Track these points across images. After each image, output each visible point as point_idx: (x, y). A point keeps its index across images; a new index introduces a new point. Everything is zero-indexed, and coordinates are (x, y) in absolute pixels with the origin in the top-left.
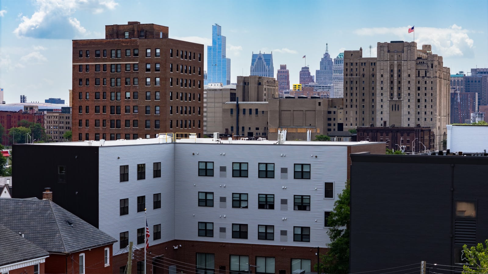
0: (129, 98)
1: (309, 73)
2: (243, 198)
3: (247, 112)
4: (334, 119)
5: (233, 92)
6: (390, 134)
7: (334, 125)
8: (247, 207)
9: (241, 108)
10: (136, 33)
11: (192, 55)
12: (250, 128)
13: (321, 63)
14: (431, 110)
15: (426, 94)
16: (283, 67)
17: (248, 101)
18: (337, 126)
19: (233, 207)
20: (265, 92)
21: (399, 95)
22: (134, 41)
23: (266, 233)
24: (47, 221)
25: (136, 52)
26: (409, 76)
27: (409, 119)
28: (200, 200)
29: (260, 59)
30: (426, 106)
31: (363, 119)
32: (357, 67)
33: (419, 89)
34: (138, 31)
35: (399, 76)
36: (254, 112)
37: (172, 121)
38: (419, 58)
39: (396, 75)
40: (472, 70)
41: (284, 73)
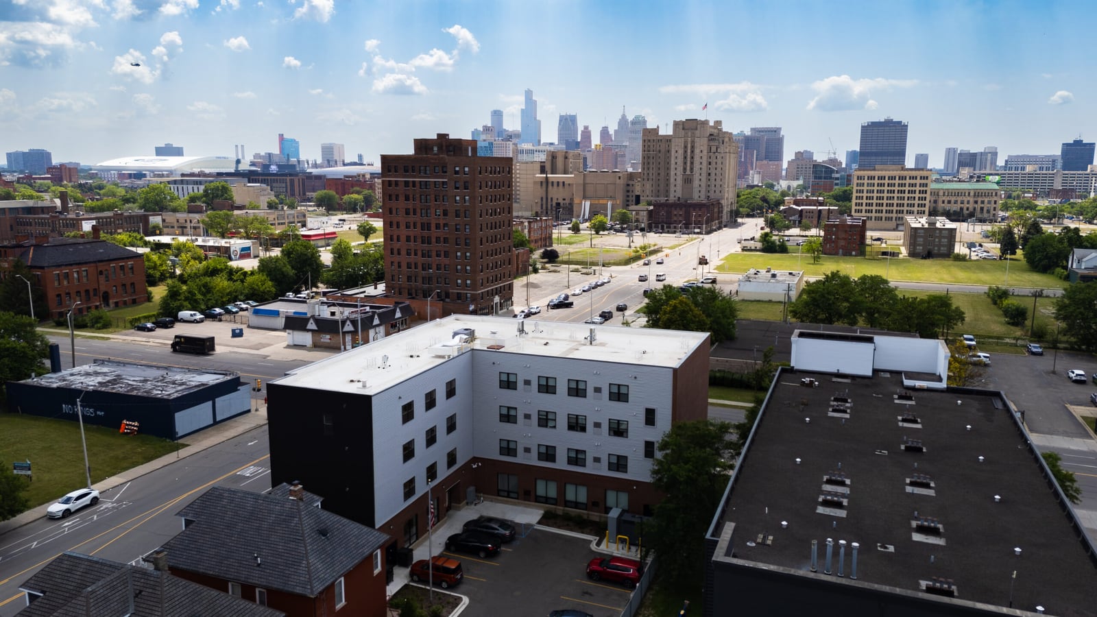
0: (439, 215)
1: (608, 132)
2: (550, 416)
3: (555, 184)
4: (632, 191)
5: (542, 164)
6: (684, 209)
7: (632, 196)
8: (555, 427)
9: (550, 180)
10: (444, 148)
11: (501, 169)
12: (557, 199)
13: (619, 124)
14: (721, 183)
15: (716, 169)
16: (586, 128)
17: (556, 174)
18: (634, 196)
19: (539, 425)
20: (571, 165)
21: (692, 169)
22: (442, 158)
23: (577, 458)
24: (292, 536)
25: (445, 170)
26: (701, 151)
27: (700, 191)
28: (501, 415)
29: (566, 119)
30: (715, 180)
31: (658, 191)
32: (655, 144)
33: (710, 163)
34: (446, 146)
35: (692, 152)
36: (561, 184)
37: (482, 238)
38: (711, 135)
39: (689, 151)
40: (752, 129)
41: (587, 134)
